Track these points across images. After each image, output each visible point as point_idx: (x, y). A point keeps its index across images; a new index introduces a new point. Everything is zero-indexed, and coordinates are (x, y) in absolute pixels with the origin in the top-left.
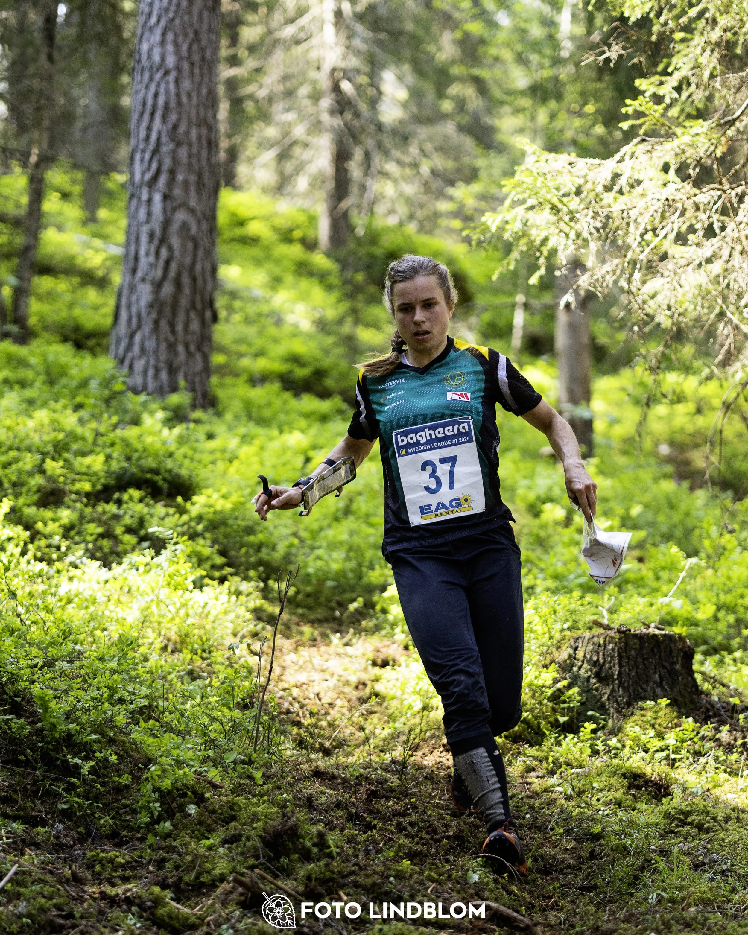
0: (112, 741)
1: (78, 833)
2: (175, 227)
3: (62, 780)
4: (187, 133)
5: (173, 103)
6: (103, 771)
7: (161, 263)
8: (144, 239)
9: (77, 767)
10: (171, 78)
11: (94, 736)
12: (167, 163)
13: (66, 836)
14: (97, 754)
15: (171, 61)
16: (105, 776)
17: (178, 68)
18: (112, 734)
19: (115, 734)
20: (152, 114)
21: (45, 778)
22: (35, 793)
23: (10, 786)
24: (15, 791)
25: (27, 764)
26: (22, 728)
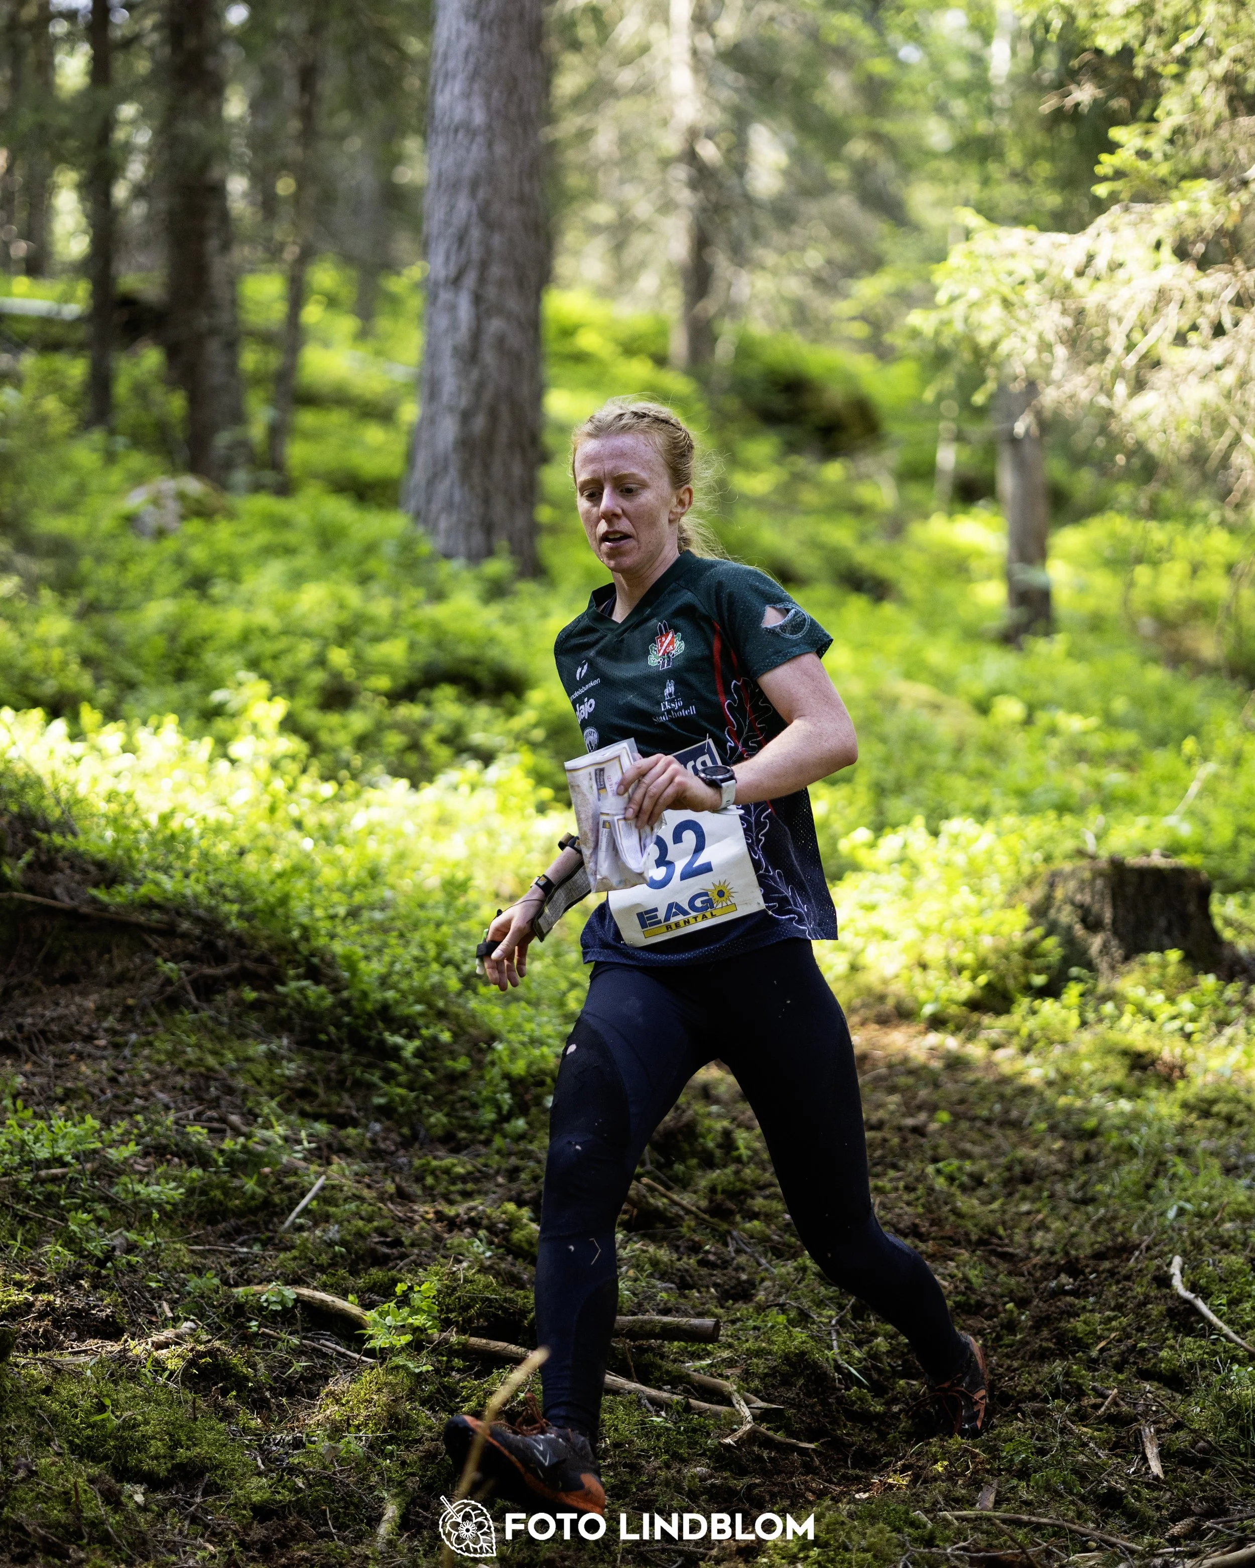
0: (442, 1015)
1: (401, 1135)
3: (377, 1066)
6: (431, 1053)
9: (397, 1049)
11: (419, 1008)
13: (385, 1139)
14: (424, 1031)
16: (435, 1060)
17: (490, 129)
18: (441, 1004)
19: (445, 1004)
21: (353, 1063)
22: (341, 1084)
23: (309, 1075)
24: (315, 1082)
25: (330, 1045)
26: (322, 997)
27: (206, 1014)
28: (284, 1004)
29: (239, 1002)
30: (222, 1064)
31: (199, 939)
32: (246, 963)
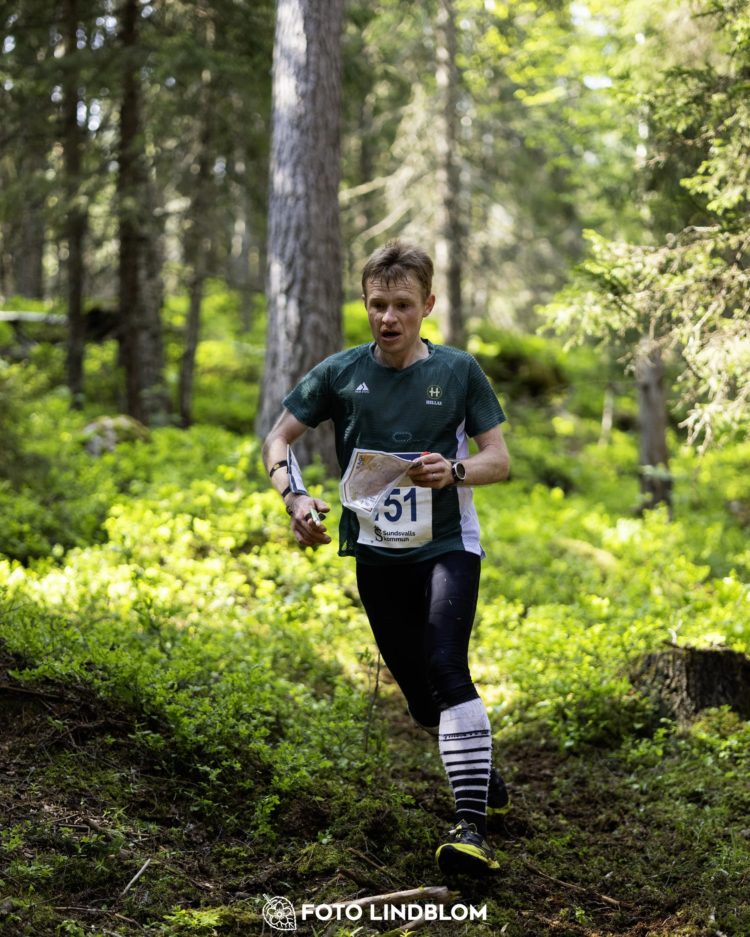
0: (237, 752)
1: (207, 831)
2: (308, 327)
3: (193, 786)
4: (316, 249)
5: (303, 223)
6: (229, 777)
7: (298, 357)
8: (282, 337)
9: (207, 774)
10: (301, 203)
11: (220, 747)
12: (300, 274)
13: (196, 834)
14: (224, 763)
15: (301, 189)
16: (231, 782)
17: (307, 195)
18: (236, 745)
19: (240, 746)
20: (287, 233)
21: (178, 784)
22: (170, 798)
23: (148, 792)
24: (152, 797)
25: (163, 773)
26: (158, 741)
27: (82, 753)
28: (134, 746)
29: (104, 745)
30: (90, 786)
31: (78, 704)
32: (110, 719)
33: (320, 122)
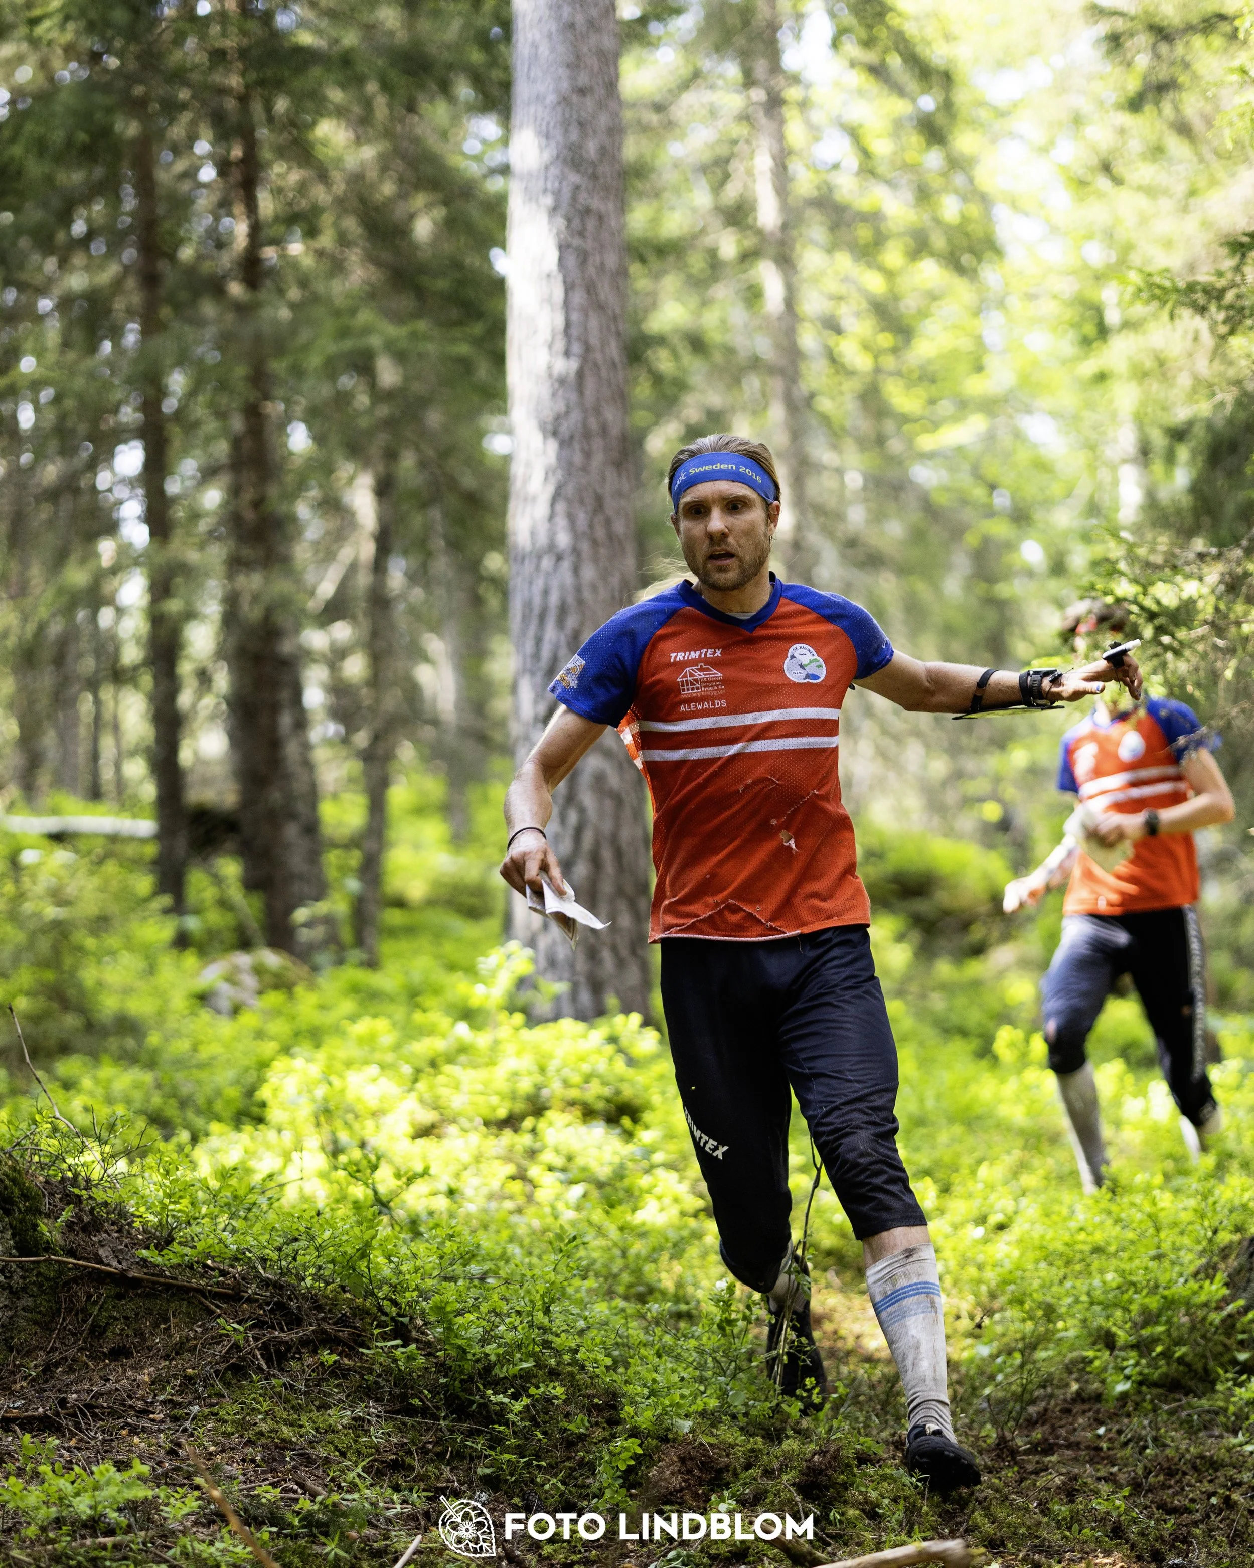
0: (553, 1373)
3: (479, 1432)
5: (571, 600)
6: (543, 1417)
9: (503, 1409)
10: (566, 565)
11: (525, 1363)
13: (493, 1510)
14: (533, 1391)
15: (564, 540)
16: (547, 1424)
17: (576, 551)
18: (552, 1361)
19: (558, 1365)
20: (542, 617)
21: (453, 1431)
22: (440, 1455)
23: (401, 1445)
24: (409, 1453)
25: (424, 1411)
26: (412, 1359)
27: (279, 1381)
28: (370, 1371)
29: (317, 1367)
30: (299, 1435)
31: (268, 1302)
32: (326, 1327)
33: (593, 424)
